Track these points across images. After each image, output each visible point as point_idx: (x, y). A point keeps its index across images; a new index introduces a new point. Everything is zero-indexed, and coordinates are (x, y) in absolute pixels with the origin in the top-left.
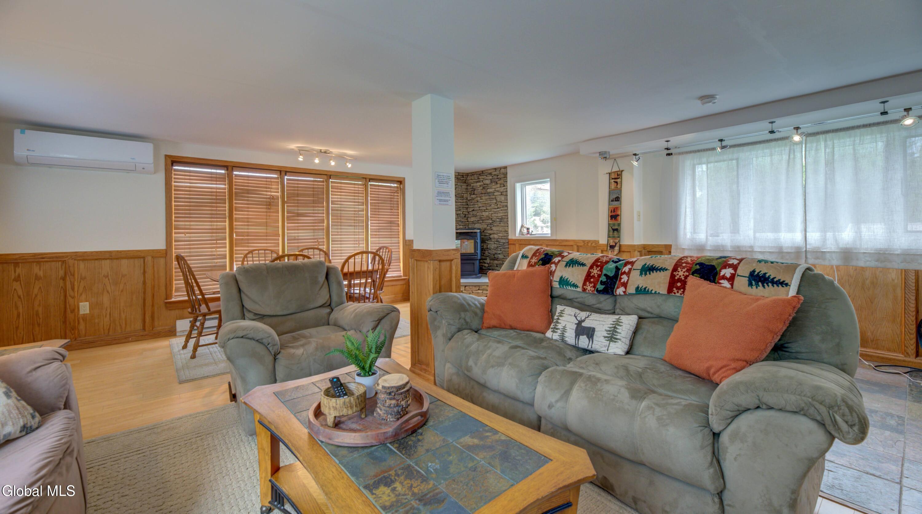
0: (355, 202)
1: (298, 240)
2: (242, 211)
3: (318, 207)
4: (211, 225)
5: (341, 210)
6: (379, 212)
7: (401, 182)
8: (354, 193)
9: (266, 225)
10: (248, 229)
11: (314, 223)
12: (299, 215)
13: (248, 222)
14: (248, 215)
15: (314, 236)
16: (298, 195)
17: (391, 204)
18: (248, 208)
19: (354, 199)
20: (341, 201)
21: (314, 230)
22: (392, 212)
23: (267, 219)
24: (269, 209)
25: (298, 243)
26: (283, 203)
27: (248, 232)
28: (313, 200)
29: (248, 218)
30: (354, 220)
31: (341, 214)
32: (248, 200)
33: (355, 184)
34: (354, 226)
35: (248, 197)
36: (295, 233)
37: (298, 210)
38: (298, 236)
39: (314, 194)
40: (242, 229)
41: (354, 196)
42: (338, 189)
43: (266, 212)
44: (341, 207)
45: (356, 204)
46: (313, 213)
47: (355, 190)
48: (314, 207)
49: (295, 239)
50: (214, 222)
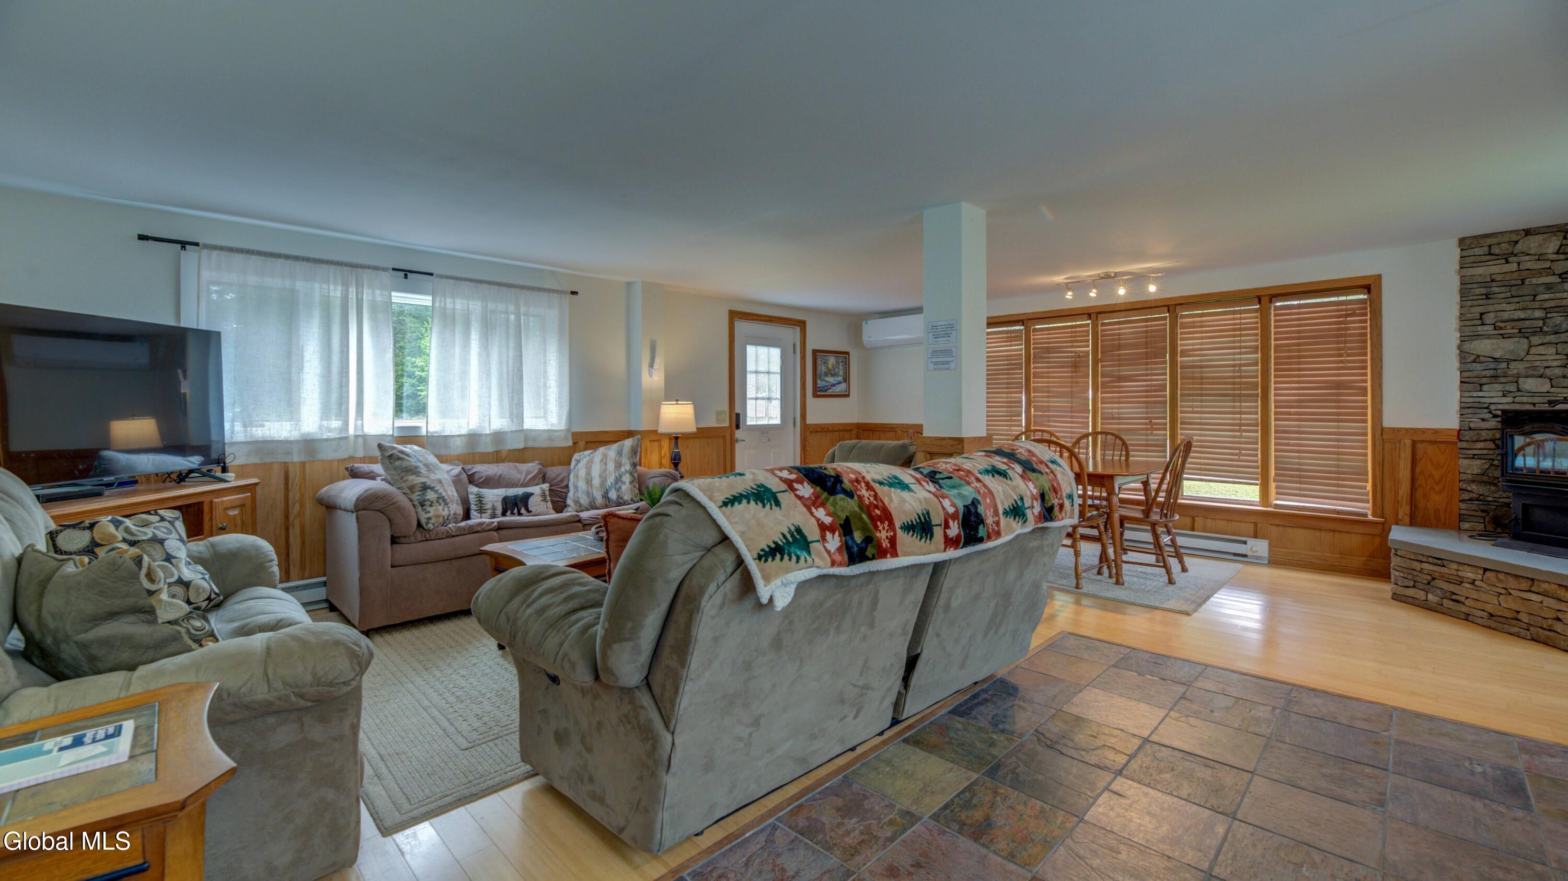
0: (1234, 348)
1: (1119, 419)
2: (1042, 377)
3: (1156, 363)
4: (1007, 398)
5: (1201, 367)
6: (1299, 363)
7: (1370, 286)
8: (1234, 330)
9: (1071, 395)
10: (1048, 402)
11: (1147, 391)
12: (1121, 379)
13: (1048, 392)
14: (1048, 382)
15: (1147, 413)
16: (1119, 347)
17: (1337, 343)
18: (1048, 373)
19: (1234, 342)
20: (1201, 350)
21: (1147, 402)
22: (1342, 362)
23: (1072, 387)
24: (1076, 372)
25: (1119, 424)
26: (1096, 362)
27: (1048, 407)
28: (1147, 353)
29: (1048, 387)
30: (1234, 384)
31: (1202, 373)
32: (1048, 362)
33: (1234, 313)
34: (1234, 395)
35: (1049, 358)
36: (1113, 408)
37: (1119, 371)
38: (1119, 413)
39: (1147, 343)
40: (1042, 402)
41: (1234, 336)
42: (1194, 327)
43: (1072, 377)
44: (1201, 361)
45: (1236, 351)
46: (1147, 375)
47: (1234, 324)
48: (1147, 364)
49: (1113, 418)
50: (1011, 393)
